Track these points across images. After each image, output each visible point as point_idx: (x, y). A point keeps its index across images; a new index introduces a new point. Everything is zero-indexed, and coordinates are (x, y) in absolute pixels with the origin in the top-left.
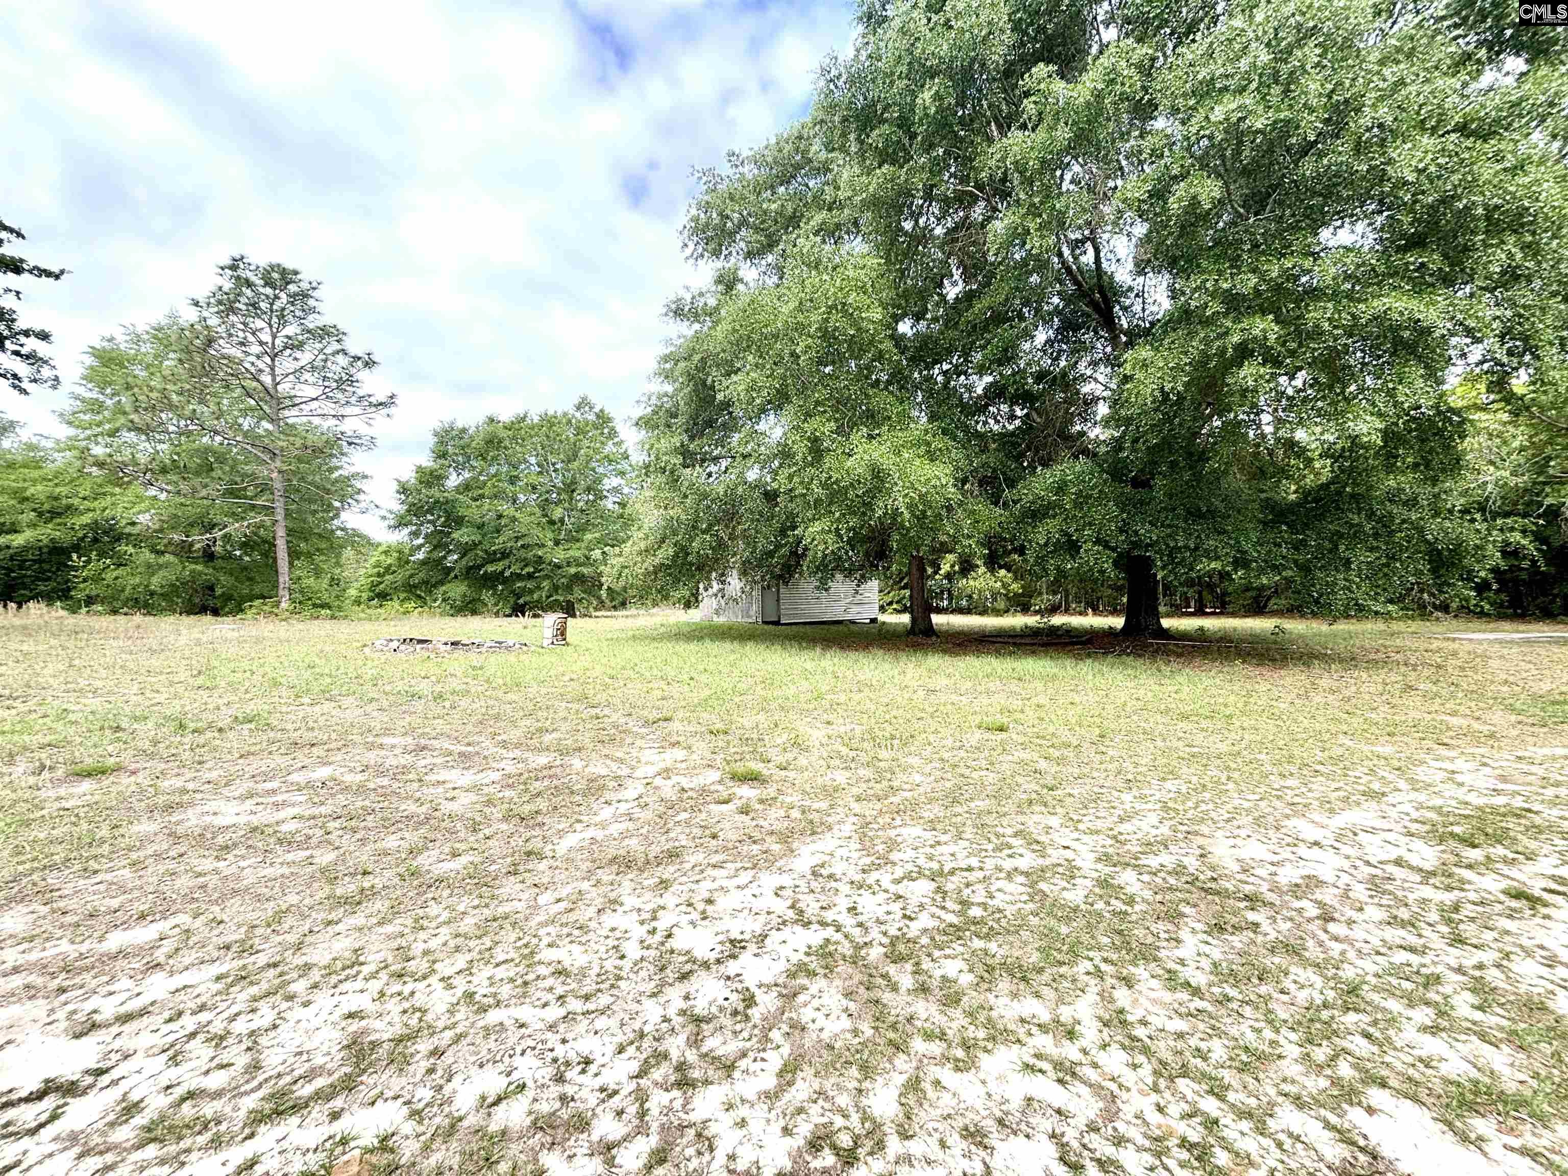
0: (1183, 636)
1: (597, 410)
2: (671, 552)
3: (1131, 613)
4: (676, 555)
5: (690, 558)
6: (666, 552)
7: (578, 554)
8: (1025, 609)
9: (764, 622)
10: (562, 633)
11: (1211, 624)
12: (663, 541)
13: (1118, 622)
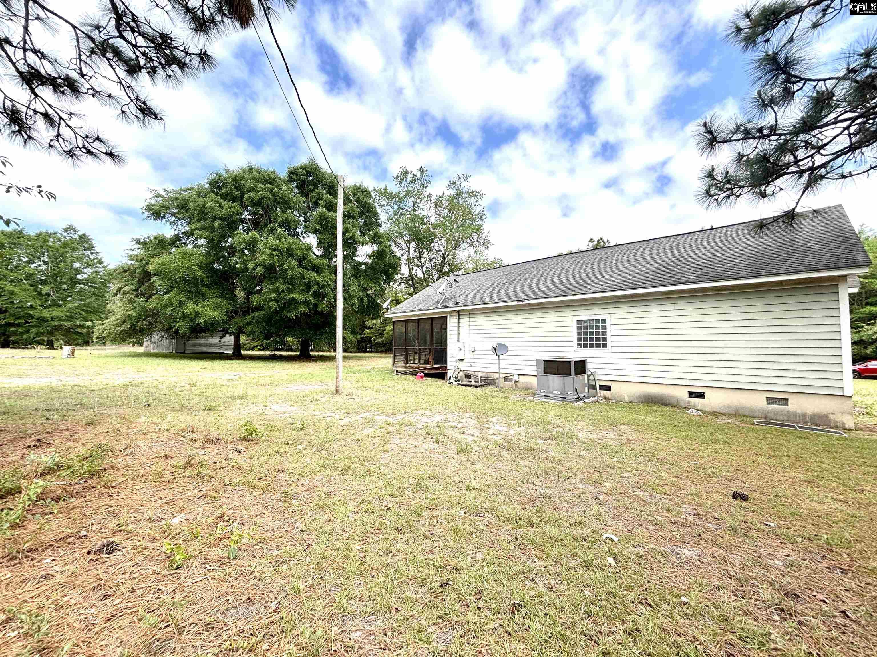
0: (315, 357)
1: (80, 233)
2: (129, 326)
3: (301, 351)
4: (131, 327)
5: (137, 328)
6: (126, 326)
7: (61, 314)
8: (268, 350)
9: (176, 352)
10: (73, 353)
11: (321, 354)
12: (125, 321)
13: (298, 353)
